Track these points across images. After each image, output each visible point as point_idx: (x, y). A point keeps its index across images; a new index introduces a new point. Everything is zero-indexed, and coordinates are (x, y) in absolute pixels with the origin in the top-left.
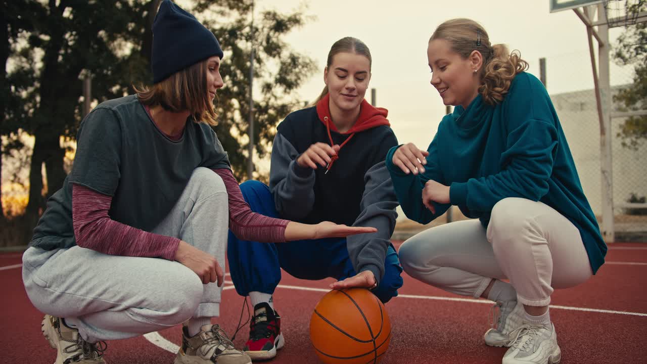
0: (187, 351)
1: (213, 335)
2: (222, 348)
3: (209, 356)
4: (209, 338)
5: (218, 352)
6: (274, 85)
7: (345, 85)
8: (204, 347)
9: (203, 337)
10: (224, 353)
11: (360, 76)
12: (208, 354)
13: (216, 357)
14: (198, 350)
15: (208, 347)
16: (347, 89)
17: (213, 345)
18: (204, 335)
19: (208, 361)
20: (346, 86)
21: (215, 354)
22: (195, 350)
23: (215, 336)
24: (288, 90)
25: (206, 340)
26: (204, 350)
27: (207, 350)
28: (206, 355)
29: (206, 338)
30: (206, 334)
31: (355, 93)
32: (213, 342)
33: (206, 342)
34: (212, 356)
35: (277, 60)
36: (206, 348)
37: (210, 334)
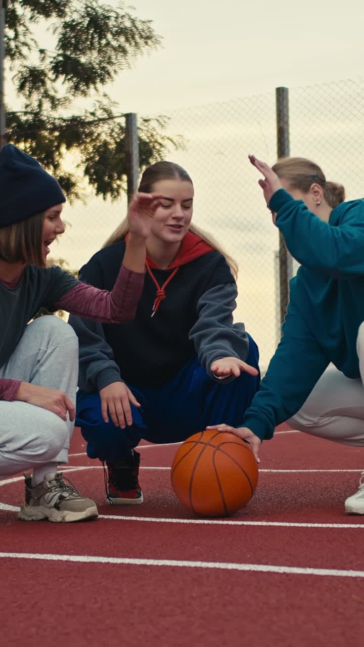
0: (30, 502)
1: (57, 483)
2: (66, 494)
3: (53, 503)
4: (52, 485)
5: (62, 498)
6: (51, 75)
7: (171, 214)
8: (47, 495)
9: (46, 486)
10: (68, 498)
11: (187, 204)
12: (52, 502)
13: (59, 503)
14: (42, 498)
15: (52, 494)
16: (174, 218)
17: (56, 492)
18: (47, 483)
19: (52, 509)
20: (173, 215)
21: (58, 500)
22: (39, 499)
23: (59, 484)
24: (82, 87)
25: (49, 488)
26: (48, 498)
27: (51, 497)
28: (49, 503)
29: (49, 486)
30: (50, 482)
31: (182, 223)
32: (57, 489)
33: (49, 490)
34: (56, 503)
35: (55, 20)
36: (49, 495)
37: (54, 482)
